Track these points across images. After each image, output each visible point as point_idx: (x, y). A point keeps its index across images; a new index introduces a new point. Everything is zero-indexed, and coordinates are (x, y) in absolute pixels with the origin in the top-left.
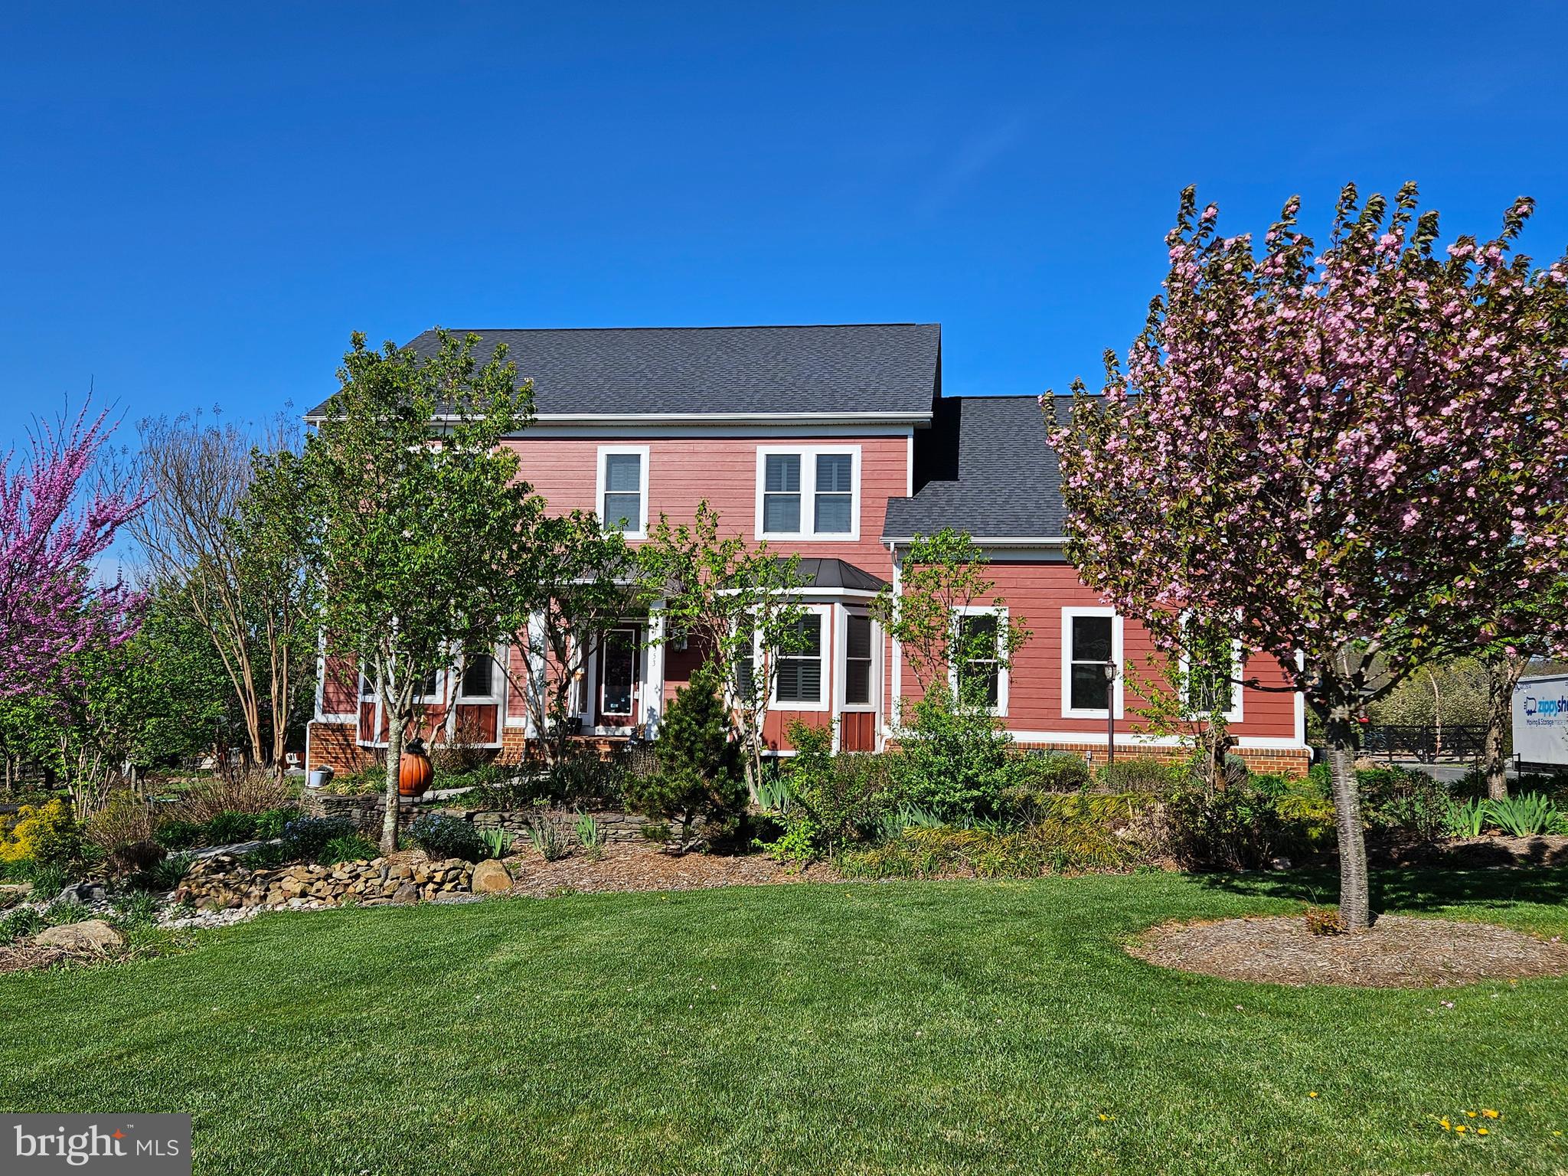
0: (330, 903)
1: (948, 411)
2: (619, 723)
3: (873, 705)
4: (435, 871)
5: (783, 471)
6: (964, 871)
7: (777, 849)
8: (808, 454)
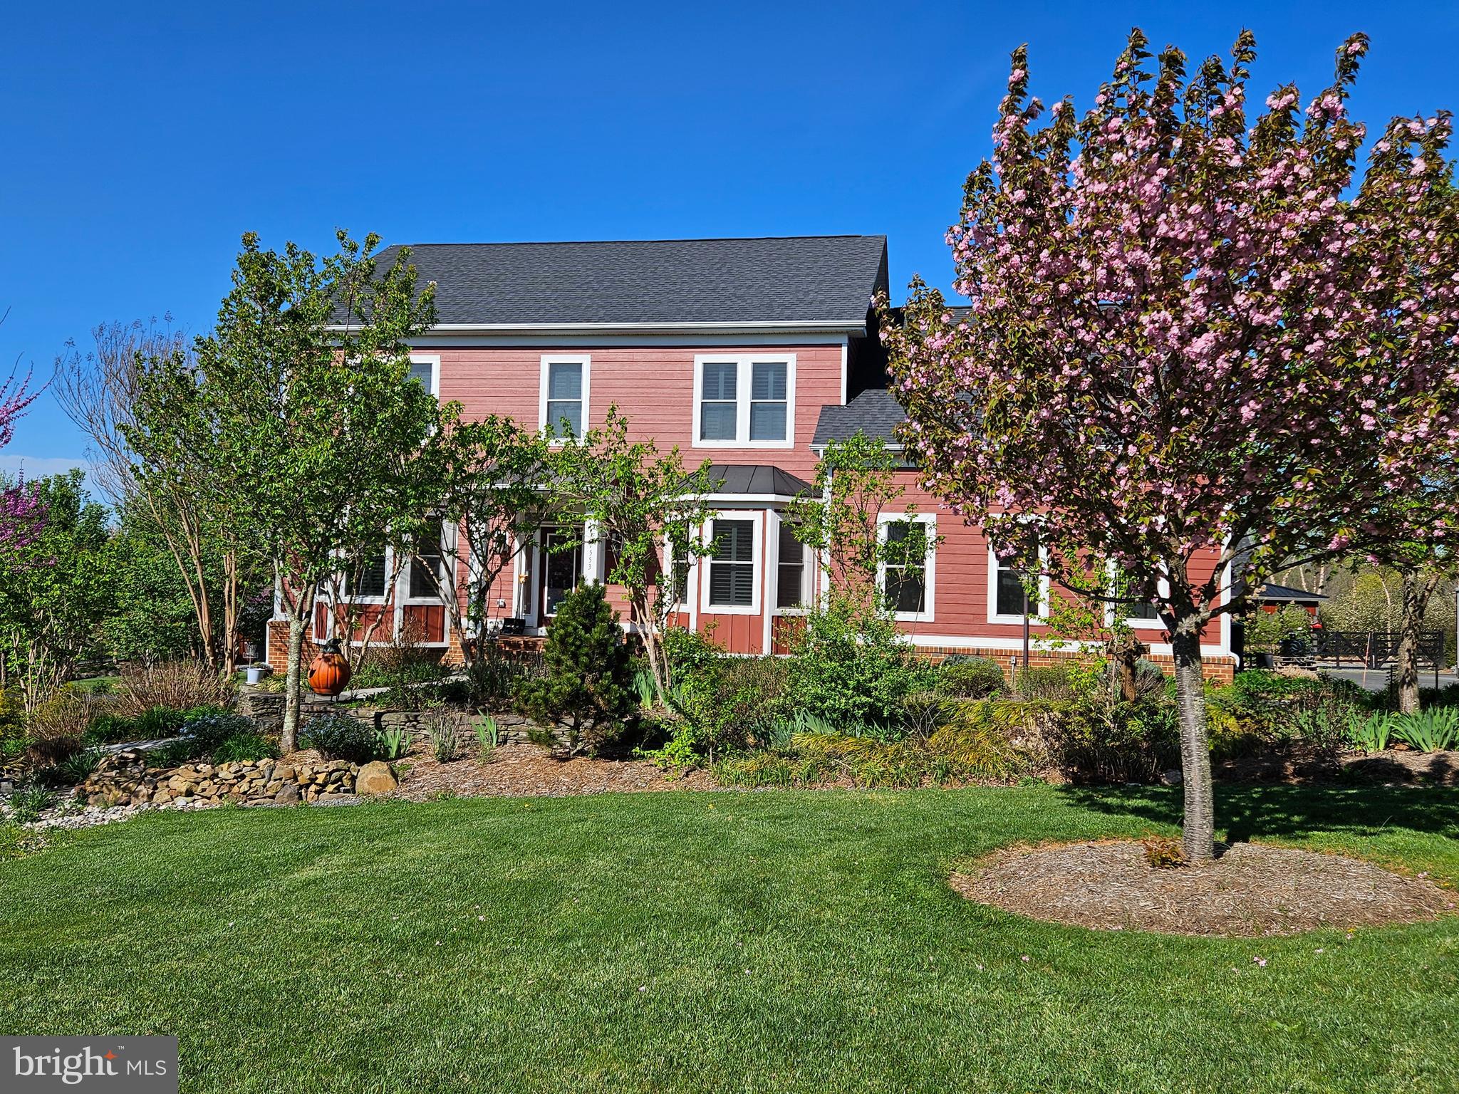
0: (215, 803)
3: (805, 609)
4: (318, 773)
5: (718, 380)
6: (843, 779)
7: (659, 755)
8: (745, 362)
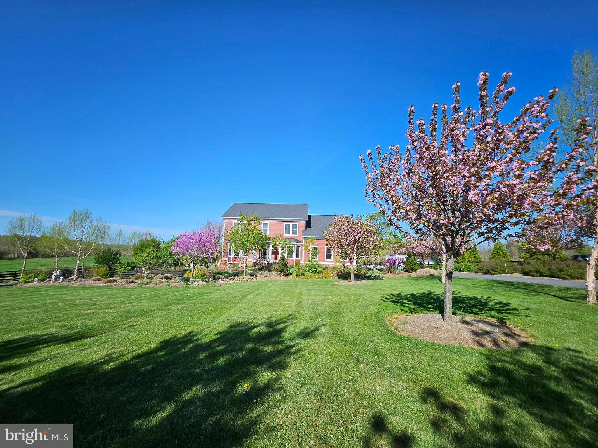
1: (310, 217)
2: (264, 260)
3: (300, 258)
5: (288, 226)
6: (314, 278)
8: (291, 224)
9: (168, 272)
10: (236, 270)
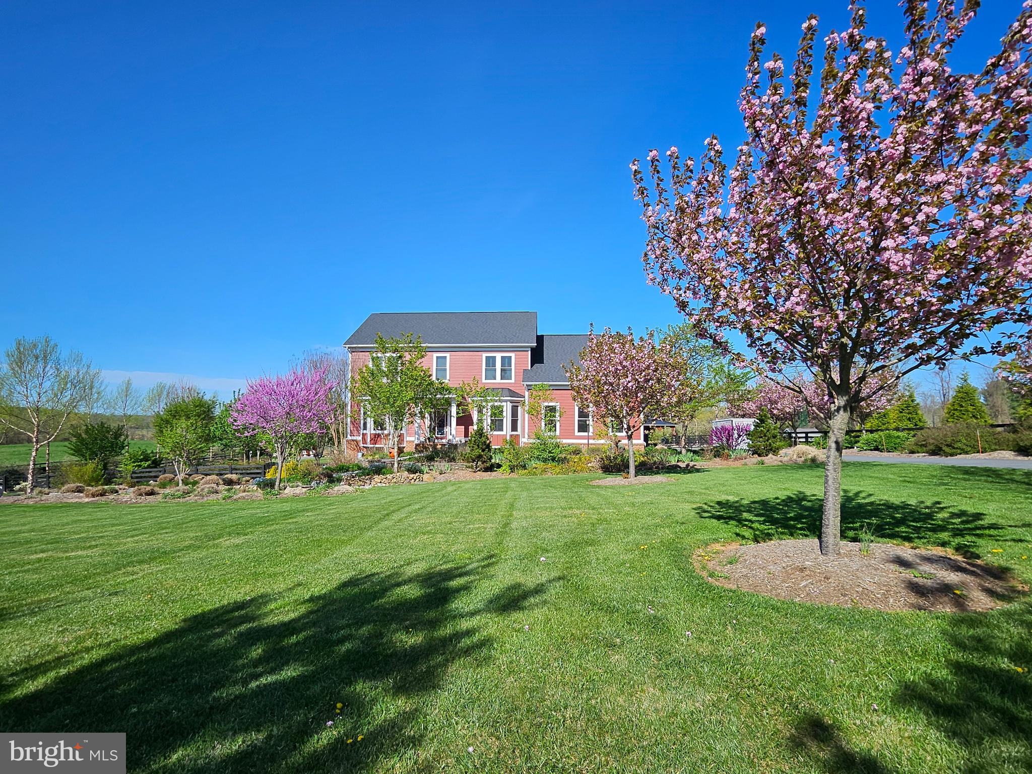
0: (388, 485)
1: (540, 339)
2: (441, 439)
3: (519, 432)
5: (491, 362)
6: (550, 473)
7: (501, 470)
8: (498, 356)
9: (232, 470)
10: (379, 461)
